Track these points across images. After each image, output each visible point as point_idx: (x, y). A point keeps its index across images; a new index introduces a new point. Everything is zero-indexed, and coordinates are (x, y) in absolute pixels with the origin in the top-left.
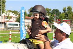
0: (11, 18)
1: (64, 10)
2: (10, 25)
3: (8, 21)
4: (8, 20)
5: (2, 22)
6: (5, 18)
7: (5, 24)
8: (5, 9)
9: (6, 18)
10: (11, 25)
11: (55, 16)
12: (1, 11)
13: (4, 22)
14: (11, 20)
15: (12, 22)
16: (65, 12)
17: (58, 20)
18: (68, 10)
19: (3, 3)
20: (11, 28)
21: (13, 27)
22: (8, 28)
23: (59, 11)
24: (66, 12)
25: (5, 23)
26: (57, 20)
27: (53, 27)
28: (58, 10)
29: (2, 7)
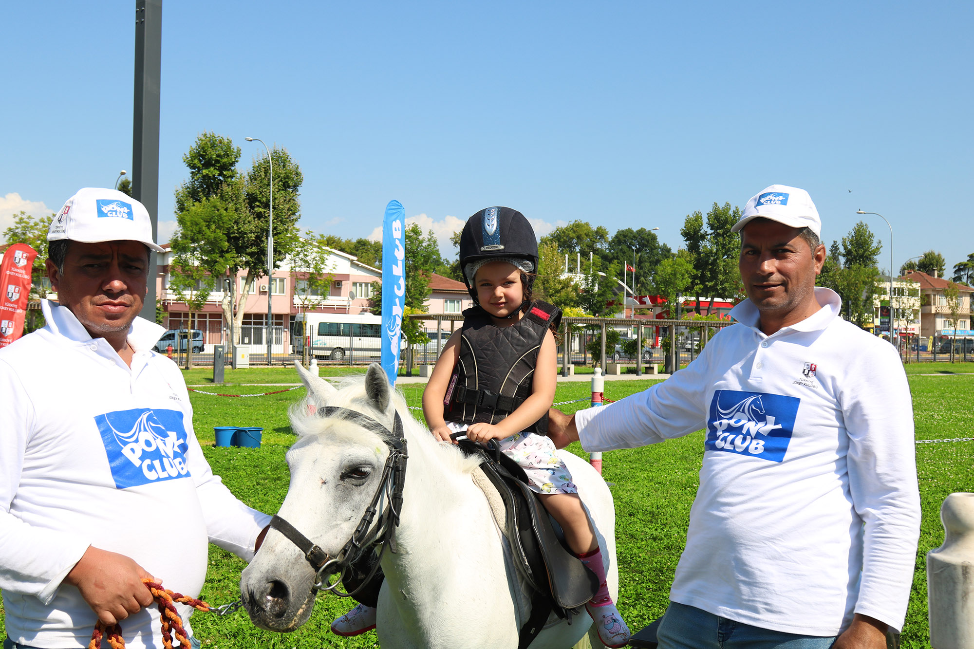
0: (336, 284)
1: (692, 235)
2: (328, 330)
3: (316, 308)
4: (315, 299)
5: (279, 317)
6: (294, 290)
7: (297, 329)
8: (297, 225)
9: (303, 284)
10: (338, 334)
11: (630, 275)
12: (271, 240)
13: (293, 318)
14: (332, 300)
15: (342, 310)
16: (694, 247)
17: (653, 299)
18: (718, 235)
19: (286, 186)
20: (338, 355)
21: (351, 349)
22: (316, 352)
23: (661, 241)
24: (706, 245)
25: (299, 316)
26: (647, 300)
27: (618, 347)
28: (654, 238)
29: (277, 217)
